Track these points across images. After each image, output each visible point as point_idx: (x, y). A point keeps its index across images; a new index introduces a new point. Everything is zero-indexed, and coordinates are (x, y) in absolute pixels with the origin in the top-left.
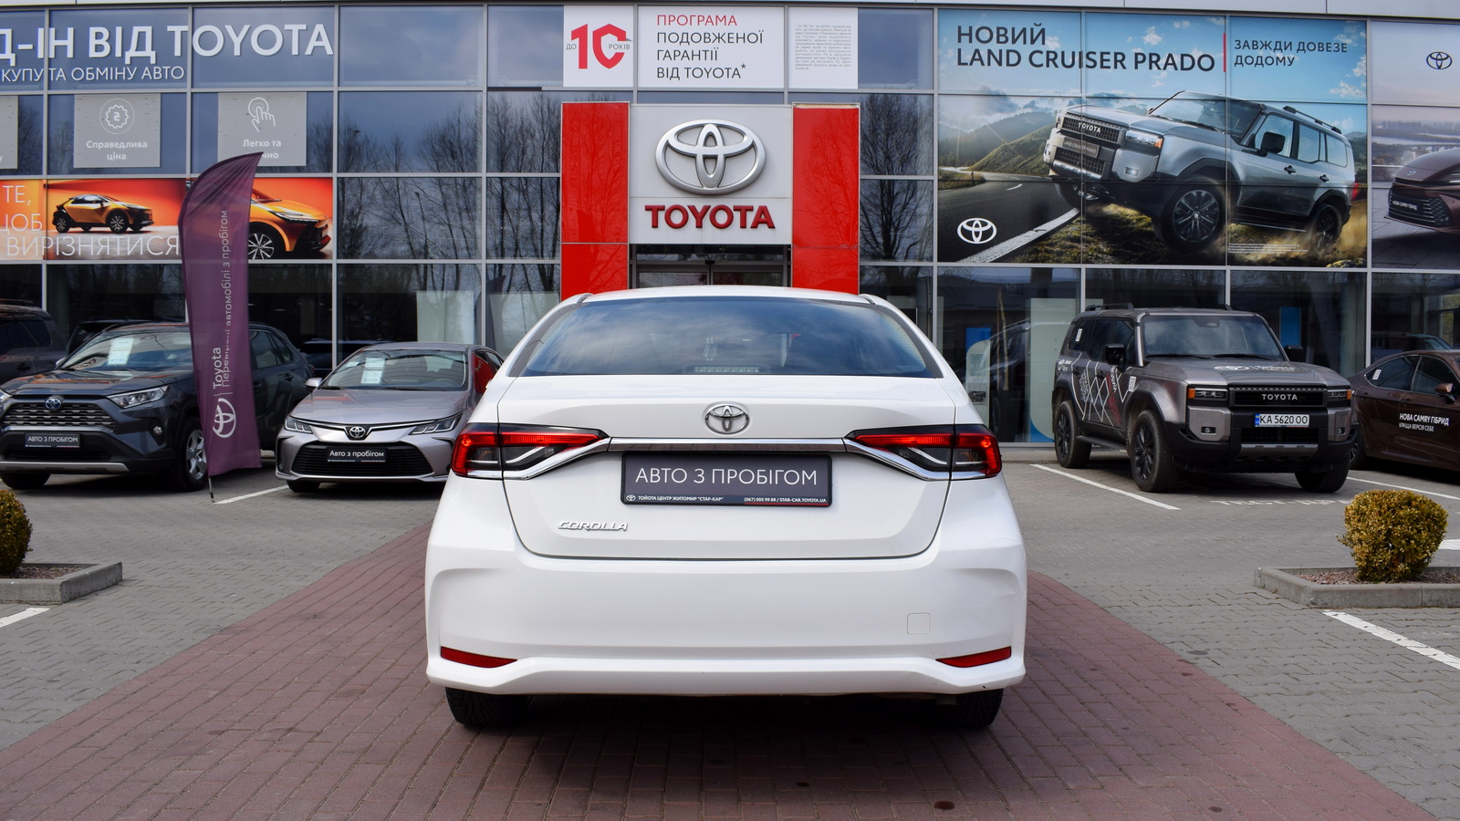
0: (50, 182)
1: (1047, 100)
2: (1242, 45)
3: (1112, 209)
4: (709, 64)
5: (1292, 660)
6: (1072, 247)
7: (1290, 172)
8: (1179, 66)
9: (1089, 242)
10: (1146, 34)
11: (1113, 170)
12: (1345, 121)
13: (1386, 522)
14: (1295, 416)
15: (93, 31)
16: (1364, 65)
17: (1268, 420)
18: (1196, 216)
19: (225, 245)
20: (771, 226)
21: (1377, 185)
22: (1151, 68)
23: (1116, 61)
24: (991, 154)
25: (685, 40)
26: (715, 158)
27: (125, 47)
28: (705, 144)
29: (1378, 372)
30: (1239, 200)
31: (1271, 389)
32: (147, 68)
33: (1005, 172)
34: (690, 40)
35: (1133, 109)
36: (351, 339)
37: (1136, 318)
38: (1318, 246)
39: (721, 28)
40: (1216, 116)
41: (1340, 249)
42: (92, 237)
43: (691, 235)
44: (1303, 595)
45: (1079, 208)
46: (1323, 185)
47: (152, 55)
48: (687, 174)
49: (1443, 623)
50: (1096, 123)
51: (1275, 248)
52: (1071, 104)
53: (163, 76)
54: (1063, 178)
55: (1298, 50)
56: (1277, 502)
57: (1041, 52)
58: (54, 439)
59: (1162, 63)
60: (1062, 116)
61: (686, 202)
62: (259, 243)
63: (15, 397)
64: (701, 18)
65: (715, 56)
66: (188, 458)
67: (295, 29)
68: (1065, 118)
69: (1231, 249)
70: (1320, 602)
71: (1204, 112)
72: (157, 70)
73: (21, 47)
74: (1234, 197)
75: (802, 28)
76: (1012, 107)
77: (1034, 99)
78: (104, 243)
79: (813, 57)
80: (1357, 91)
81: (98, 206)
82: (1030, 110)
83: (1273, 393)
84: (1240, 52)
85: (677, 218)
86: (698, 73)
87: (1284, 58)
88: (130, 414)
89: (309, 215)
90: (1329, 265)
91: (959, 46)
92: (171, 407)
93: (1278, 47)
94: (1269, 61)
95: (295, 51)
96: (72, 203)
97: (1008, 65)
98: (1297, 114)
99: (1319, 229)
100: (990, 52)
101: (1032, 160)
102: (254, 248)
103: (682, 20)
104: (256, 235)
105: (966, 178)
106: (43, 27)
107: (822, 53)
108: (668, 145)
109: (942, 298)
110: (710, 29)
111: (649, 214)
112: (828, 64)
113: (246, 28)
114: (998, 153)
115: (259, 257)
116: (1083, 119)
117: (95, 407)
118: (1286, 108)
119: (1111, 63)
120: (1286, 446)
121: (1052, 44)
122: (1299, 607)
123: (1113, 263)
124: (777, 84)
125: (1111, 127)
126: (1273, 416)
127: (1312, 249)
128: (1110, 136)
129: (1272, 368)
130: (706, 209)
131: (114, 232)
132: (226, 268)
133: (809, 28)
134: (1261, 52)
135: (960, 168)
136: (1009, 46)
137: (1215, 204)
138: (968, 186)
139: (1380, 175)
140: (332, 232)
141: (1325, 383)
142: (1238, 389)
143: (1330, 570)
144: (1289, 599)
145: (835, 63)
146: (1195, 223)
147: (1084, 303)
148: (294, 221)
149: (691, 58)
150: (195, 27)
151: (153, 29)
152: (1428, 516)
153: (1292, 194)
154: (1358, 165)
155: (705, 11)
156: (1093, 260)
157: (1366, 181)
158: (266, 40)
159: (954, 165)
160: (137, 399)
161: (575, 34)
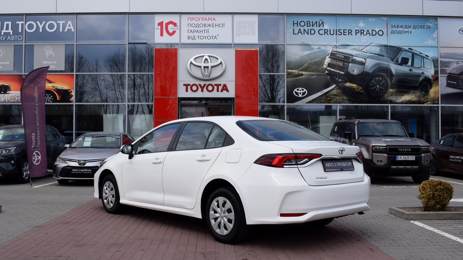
1: (324, 46)
2: (393, 26)
3: (348, 84)
4: (206, 35)
5: (395, 236)
6: (334, 98)
7: (411, 71)
8: (371, 34)
9: (340, 96)
10: (359, 23)
11: (348, 70)
12: (430, 53)
13: (432, 191)
14: (410, 156)
16: (437, 33)
17: (400, 158)
18: (378, 86)
19: (37, 98)
20: (228, 91)
21: (442, 75)
22: (361, 35)
23: (349, 33)
24: (305, 65)
25: (197, 26)
26: (208, 67)
27: (2, 29)
28: (204, 63)
29: (442, 141)
30: (393, 81)
31: (402, 147)
32: (9, 36)
33: (310, 72)
34: (199, 26)
35: (355, 49)
36: (80, 131)
37: (355, 123)
38: (421, 97)
39: (210, 22)
40: (384, 51)
41: (429, 98)
43: (199, 94)
44: (404, 216)
45: (336, 84)
46: (423, 75)
47: (11, 32)
48: (198, 73)
49: (451, 225)
50: (342, 54)
51: (406, 98)
52: (333, 48)
53: (15, 39)
54: (330, 74)
55: (413, 28)
56: (404, 187)
57: (322, 30)
59: (365, 33)
60: (330, 52)
61: (198, 83)
62: (48, 97)
64: (203, 19)
65: (208, 32)
66: (23, 172)
67: (61, 23)
69: (390, 98)
70: (409, 218)
71: (380, 50)
72: (13, 37)
74: (391, 80)
75: (238, 22)
76: (312, 49)
77: (320, 46)
79: (242, 32)
80: (434, 42)
82: (318, 50)
83: (402, 148)
84: (393, 29)
85: (194, 88)
87: (408, 31)
88: (3, 156)
89: (65, 87)
90: (426, 104)
91: (294, 28)
92: (17, 154)
93: (406, 27)
94: (403, 32)
95: (61, 30)
97: (311, 34)
98: (413, 51)
99: (421, 91)
100: (304, 30)
101: (319, 67)
102: (46, 99)
103: (197, 19)
104: (47, 94)
105: (296, 74)
107: (245, 31)
108: (191, 63)
109: (289, 116)
110: (206, 22)
111: (185, 87)
112: (248, 34)
113: (44, 22)
114: (307, 65)
115: (48, 102)
116: (337, 53)
118: (409, 49)
119: (347, 33)
120: (407, 167)
121: (326, 27)
122: (402, 220)
123: (349, 103)
124: (230, 42)
125: (347, 56)
126: (402, 156)
127: (419, 98)
128: (347, 59)
129: (402, 140)
130: (205, 85)
132: (37, 106)
133: (241, 22)
134: (400, 29)
135: (294, 70)
136: (311, 27)
137: (384, 82)
138: (297, 77)
139: (443, 72)
140: (73, 93)
141: (421, 145)
142: (390, 147)
143: (414, 208)
144: (399, 217)
145: (250, 34)
146: (378, 89)
147: (338, 117)
148: (60, 90)
149: (199, 32)
150: (26, 22)
151: (11, 23)
152: (447, 189)
153: (412, 79)
154: (435, 68)
155: (205, 16)
156: (341, 102)
157: (438, 74)
158: (51, 26)
159: (292, 69)
160: (5, 151)
161: (159, 24)
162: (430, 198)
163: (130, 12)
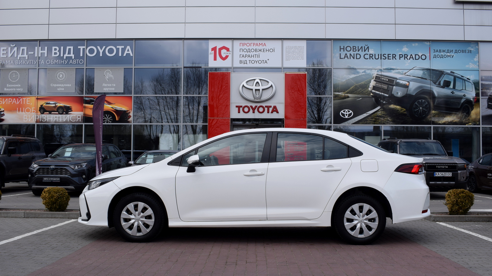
0: (38, 97)
1: (369, 70)
2: (436, 51)
3: (392, 106)
4: (257, 59)
6: (379, 119)
7: (453, 93)
8: (414, 58)
9: (384, 117)
10: (403, 48)
11: (393, 93)
12: (471, 76)
13: (456, 198)
14: (447, 173)
15: (54, 48)
16: (478, 57)
17: (438, 174)
18: (421, 108)
20: (278, 112)
21: (483, 97)
22: (405, 59)
23: (393, 57)
24: (351, 88)
25: (249, 51)
26: (259, 90)
27: (64, 53)
28: (256, 86)
29: (481, 160)
30: (436, 103)
31: (439, 164)
32: (71, 60)
33: (356, 94)
35: (399, 73)
36: (140, 150)
37: (397, 142)
38: (463, 118)
39: (261, 47)
40: (427, 75)
41: (471, 119)
42: (52, 116)
43: (250, 115)
44: (431, 218)
45: (381, 106)
46: (464, 97)
47: (73, 56)
48: (249, 96)
50: (386, 78)
51: (449, 119)
52: (378, 71)
53: (77, 63)
54: (376, 97)
55: (455, 52)
57: (368, 54)
58: (52, 179)
59: (408, 57)
60: (375, 75)
61: (249, 104)
62: (107, 118)
63: (39, 166)
64: (254, 44)
65: (259, 56)
67: (120, 47)
68: (376, 76)
69: (433, 119)
70: (436, 220)
71: (423, 74)
72: (75, 61)
73: (30, 53)
74: (434, 102)
75: (288, 47)
76: (358, 73)
77: (365, 70)
78: (56, 117)
79: (291, 56)
80: (476, 66)
81: (54, 105)
82: (364, 74)
83: (440, 166)
84: (435, 53)
85: (246, 110)
86: (253, 62)
87: (450, 55)
88: (75, 171)
89: (124, 109)
90: (467, 125)
91: (340, 52)
92: (88, 170)
93: (448, 52)
94: (445, 56)
95: (120, 55)
96: (46, 104)
97: (357, 58)
98: (455, 74)
99: (463, 113)
100: (350, 54)
101: (365, 90)
102: (106, 119)
103: (248, 45)
104: (106, 115)
105: (343, 96)
106: (37, 46)
107: (294, 55)
110: (257, 47)
111: (237, 108)
112: (296, 59)
113: (104, 47)
114: (353, 88)
115: (107, 122)
116: (382, 76)
117: (65, 169)
118: (451, 72)
119: (391, 58)
120: (444, 183)
121: (371, 51)
122: (430, 221)
123: (393, 124)
124: (280, 66)
125: (391, 79)
126: (440, 173)
127: (461, 119)
128: (391, 82)
129: (440, 158)
130: (256, 107)
131: (59, 114)
133: (290, 47)
134: (442, 54)
135: (341, 93)
136: (357, 52)
137: (427, 104)
138: (343, 99)
139: (484, 94)
140: (131, 114)
141: (458, 162)
142: (428, 164)
145: (299, 59)
146: (421, 111)
147: (383, 138)
148: (119, 110)
149: (251, 57)
150: (87, 46)
151: (73, 47)
152: (468, 196)
153: (454, 101)
154: (476, 91)
155: (256, 42)
156: (386, 123)
157: (479, 96)
158: (111, 51)
159: (338, 92)
160: (78, 166)
161: (213, 49)
162: (454, 204)
163: (186, 37)
